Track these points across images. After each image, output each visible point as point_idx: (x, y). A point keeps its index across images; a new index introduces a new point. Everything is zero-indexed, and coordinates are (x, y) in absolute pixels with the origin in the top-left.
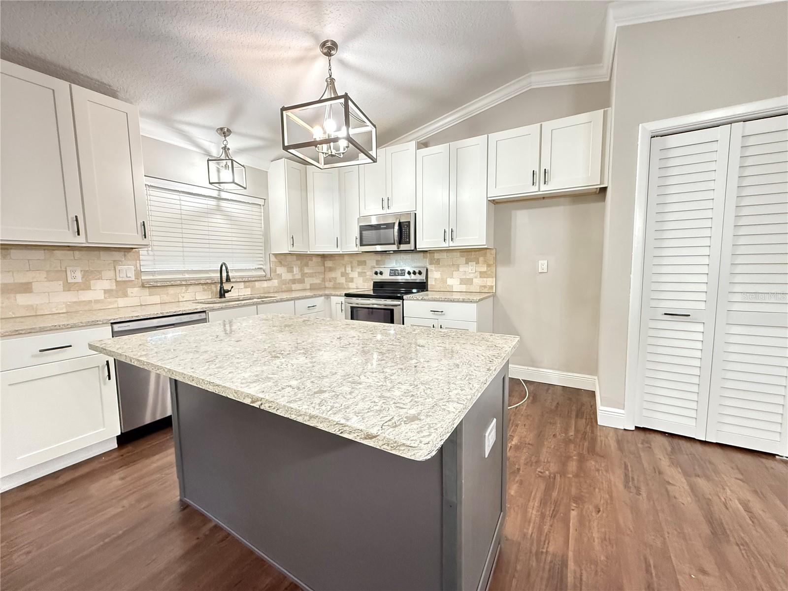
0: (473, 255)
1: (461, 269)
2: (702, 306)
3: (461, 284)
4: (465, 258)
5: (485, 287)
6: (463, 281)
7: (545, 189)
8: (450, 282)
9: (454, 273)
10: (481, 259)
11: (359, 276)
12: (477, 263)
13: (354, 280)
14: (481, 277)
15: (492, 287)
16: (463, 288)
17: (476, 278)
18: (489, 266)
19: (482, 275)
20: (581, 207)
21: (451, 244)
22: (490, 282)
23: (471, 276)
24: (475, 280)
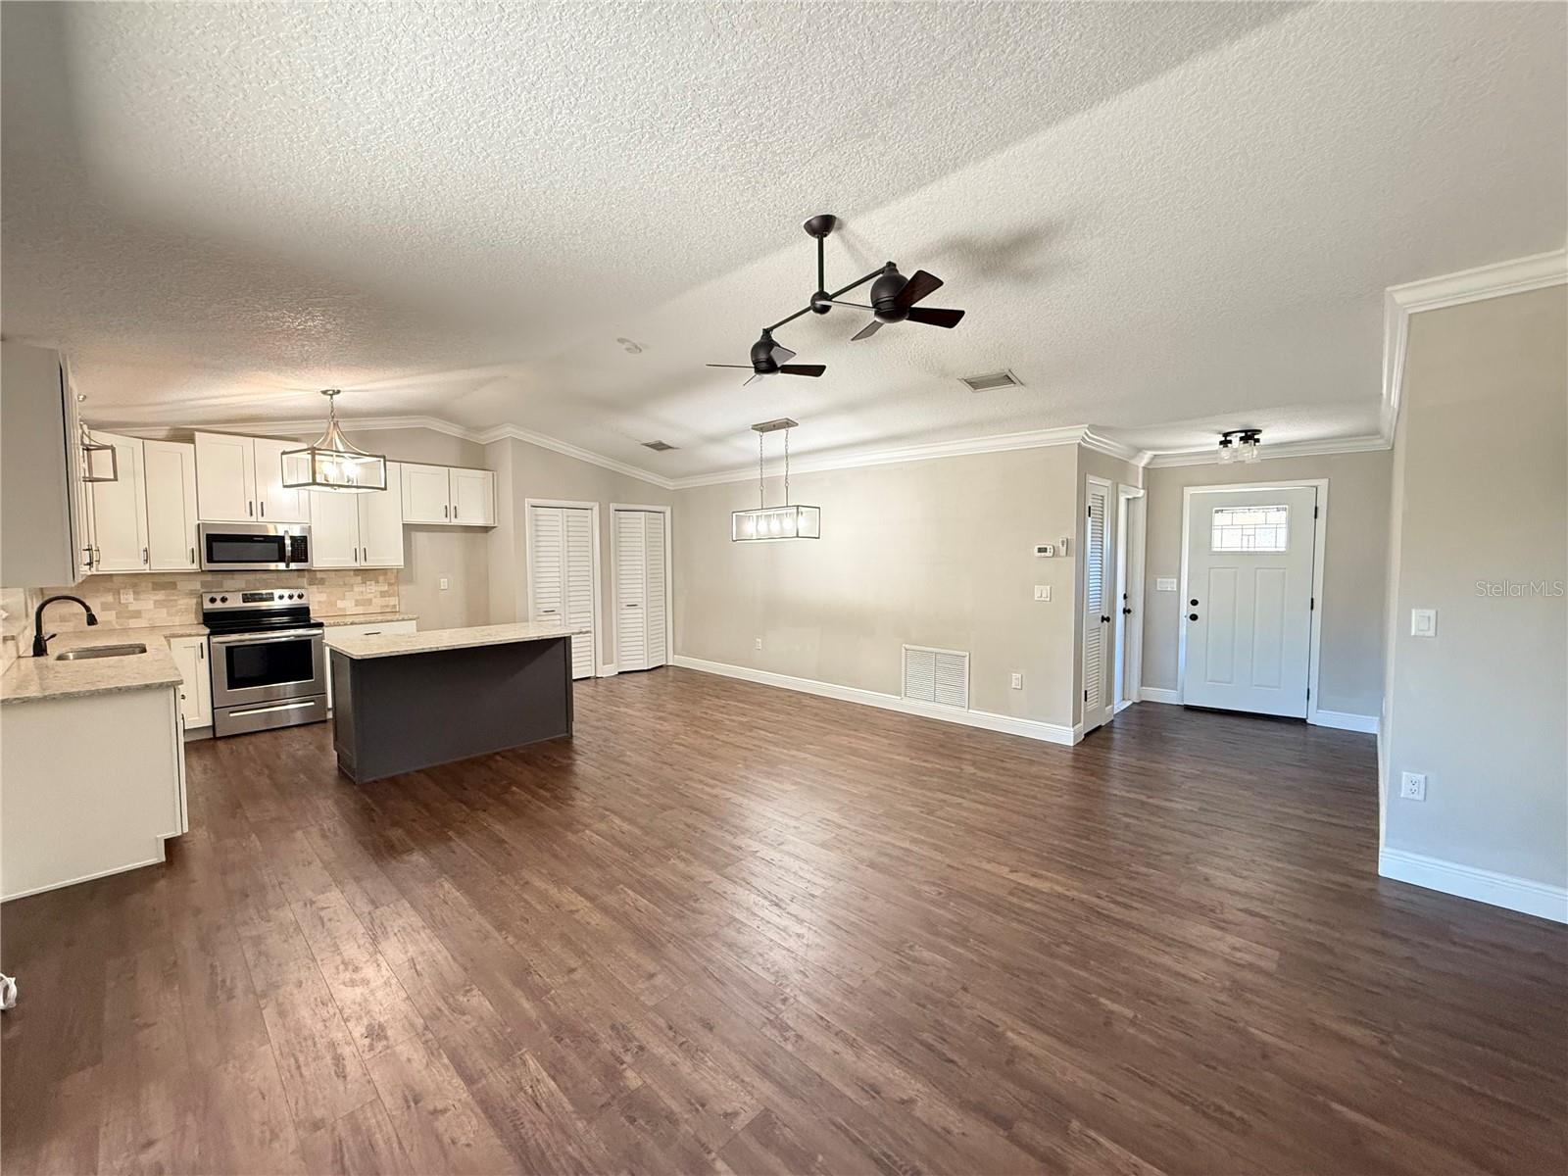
0: (371, 575)
1: (356, 589)
2: (558, 605)
3: (356, 605)
4: (360, 578)
5: (387, 606)
6: (358, 603)
7: (455, 522)
8: (340, 604)
9: (347, 593)
10: (381, 578)
11: (155, 608)
12: (377, 582)
13: (143, 615)
14: (382, 597)
15: (394, 606)
16: (360, 609)
17: (375, 597)
18: (390, 584)
19: (383, 594)
20: (470, 535)
21: (363, 563)
22: (393, 601)
23: (371, 596)
24: (374, 601)
